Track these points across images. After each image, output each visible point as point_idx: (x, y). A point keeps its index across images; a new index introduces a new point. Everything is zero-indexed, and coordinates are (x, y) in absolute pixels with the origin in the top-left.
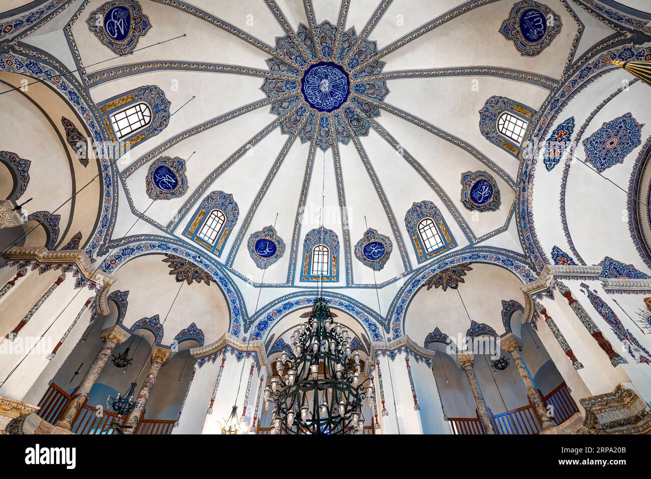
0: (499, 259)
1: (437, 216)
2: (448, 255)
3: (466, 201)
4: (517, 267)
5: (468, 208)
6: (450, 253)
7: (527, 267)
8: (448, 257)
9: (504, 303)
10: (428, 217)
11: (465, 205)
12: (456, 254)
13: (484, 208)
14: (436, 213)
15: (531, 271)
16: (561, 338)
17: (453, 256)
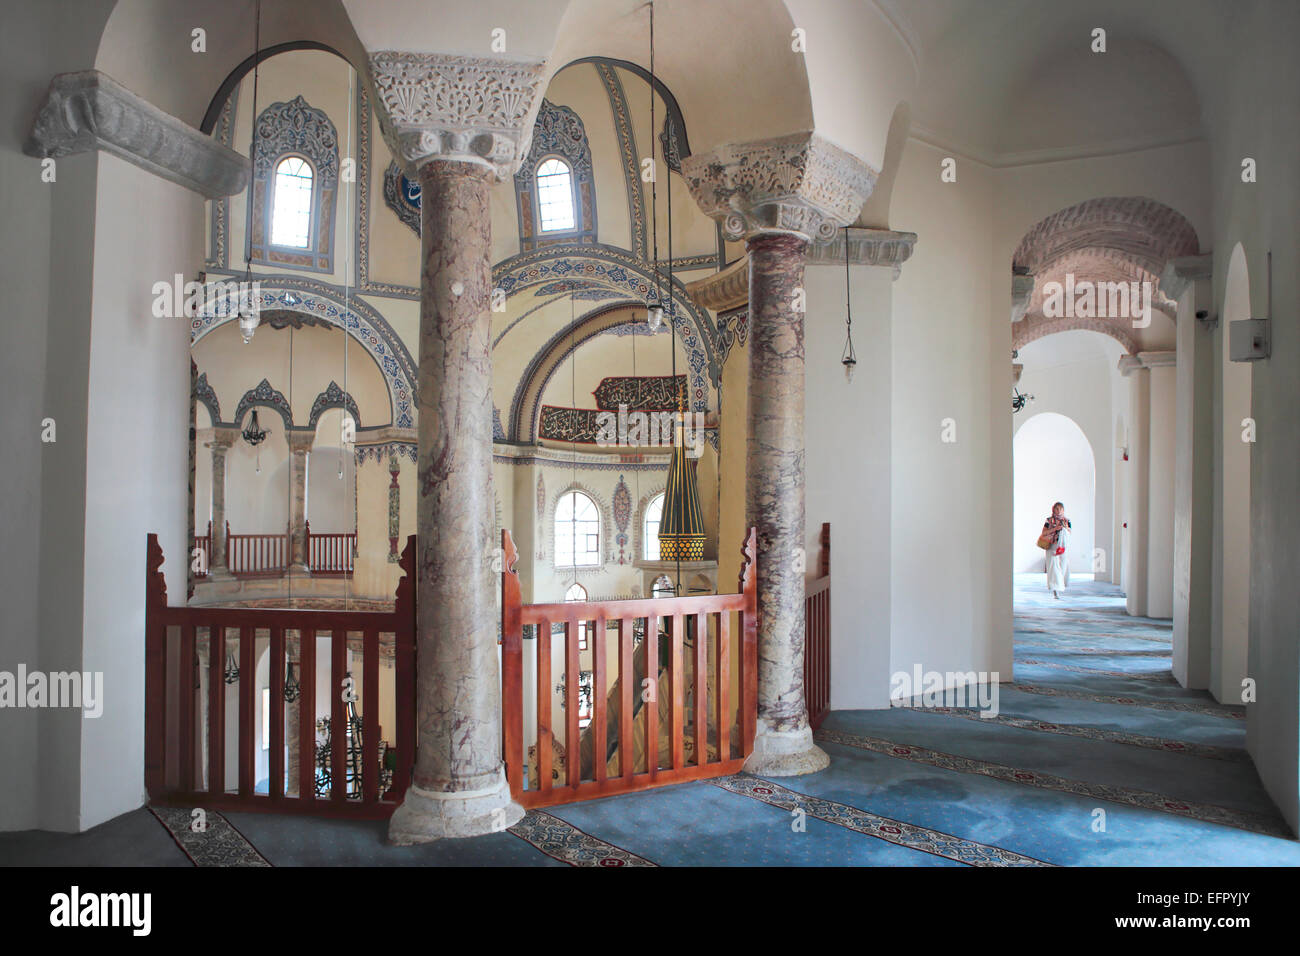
0: (382, 351)
1: (327, 174)
2: (308, 281)
3: (391, 177)
4: (398, 382)
5: (386, 196)
6: (316, 282)
7: (411, 390)
8: (307, 285)
9: (333, 387)
10: (312, 158)
11: (386, 184)
12: (323, 289)
13: (409, 218)
14: (328, 164)
15: (413, 402)
16: (395, 519)
17: (315, 292)
